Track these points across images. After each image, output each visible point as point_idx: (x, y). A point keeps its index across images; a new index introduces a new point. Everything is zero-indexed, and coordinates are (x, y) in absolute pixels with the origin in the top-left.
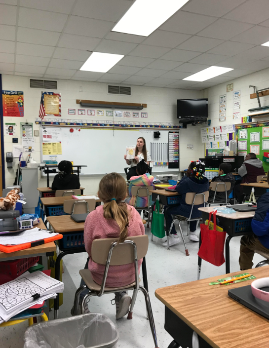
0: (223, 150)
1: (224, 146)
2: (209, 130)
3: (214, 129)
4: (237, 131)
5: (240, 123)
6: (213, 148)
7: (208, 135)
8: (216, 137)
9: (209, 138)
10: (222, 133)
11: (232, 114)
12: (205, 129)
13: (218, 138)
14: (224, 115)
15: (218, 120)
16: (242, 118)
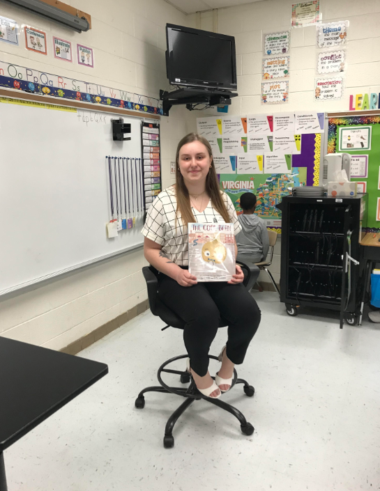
0: (279, 175)
1: (284, 169)
2: (223, 125)
3: (244, 121)
4: (333, 129)
5: (346, 109)
6: (239, 172)
7: (223, 136)
8: (249, 142)
9: (224, 145)
10: (275, 134)
11: (313, 87)
12: (212, 121)
13: (259, 147)
14: (283, 86)
15: (260, 98)
16: (351, 97)
